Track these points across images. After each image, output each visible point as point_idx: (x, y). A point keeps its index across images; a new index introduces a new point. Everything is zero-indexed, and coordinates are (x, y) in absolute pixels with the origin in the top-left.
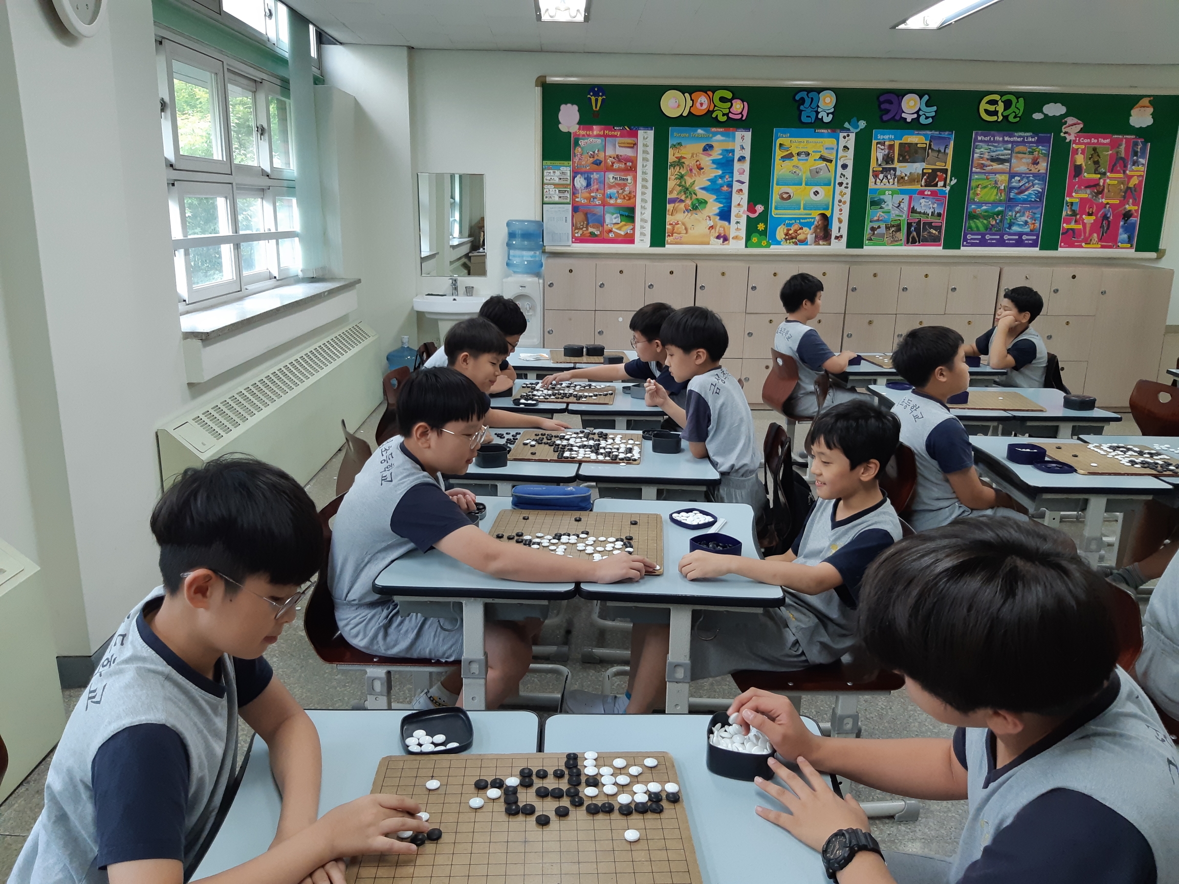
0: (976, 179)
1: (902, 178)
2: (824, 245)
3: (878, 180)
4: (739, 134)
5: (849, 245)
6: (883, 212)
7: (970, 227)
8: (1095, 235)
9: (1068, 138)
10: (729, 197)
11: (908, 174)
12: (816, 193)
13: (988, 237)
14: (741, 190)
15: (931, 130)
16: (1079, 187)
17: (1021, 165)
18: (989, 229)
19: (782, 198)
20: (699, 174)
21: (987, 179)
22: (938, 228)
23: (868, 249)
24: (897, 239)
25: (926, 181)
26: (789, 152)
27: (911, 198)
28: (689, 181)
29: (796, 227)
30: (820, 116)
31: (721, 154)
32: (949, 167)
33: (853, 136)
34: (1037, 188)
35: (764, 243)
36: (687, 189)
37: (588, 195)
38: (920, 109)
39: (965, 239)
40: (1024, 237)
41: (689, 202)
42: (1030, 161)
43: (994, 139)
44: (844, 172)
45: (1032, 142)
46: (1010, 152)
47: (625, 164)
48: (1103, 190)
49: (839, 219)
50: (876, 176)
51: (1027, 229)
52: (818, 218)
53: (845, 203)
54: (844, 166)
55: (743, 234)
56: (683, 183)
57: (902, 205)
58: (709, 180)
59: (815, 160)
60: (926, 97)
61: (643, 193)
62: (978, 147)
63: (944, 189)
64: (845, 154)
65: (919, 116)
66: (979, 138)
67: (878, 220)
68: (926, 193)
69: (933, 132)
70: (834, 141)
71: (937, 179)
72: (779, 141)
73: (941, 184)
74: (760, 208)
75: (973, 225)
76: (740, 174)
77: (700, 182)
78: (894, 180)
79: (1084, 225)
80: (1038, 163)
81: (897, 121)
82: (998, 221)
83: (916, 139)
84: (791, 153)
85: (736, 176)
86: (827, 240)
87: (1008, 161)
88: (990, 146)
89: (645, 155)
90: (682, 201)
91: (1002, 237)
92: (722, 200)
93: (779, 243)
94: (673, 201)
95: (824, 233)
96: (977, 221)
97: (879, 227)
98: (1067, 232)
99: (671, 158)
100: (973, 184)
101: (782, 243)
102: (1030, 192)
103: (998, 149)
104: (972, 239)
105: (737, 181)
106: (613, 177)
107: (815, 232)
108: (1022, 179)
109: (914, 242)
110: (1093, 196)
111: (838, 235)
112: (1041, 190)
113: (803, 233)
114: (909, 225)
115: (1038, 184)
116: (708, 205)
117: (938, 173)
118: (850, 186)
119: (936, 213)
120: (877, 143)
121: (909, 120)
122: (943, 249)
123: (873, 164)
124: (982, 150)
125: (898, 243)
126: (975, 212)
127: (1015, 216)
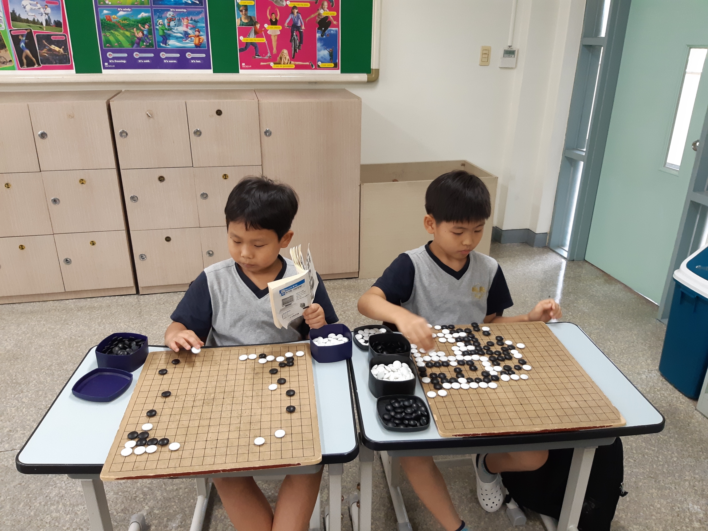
7: (108, 42)
8: (285, 51)
13: (136, 55)
22: (62, 43)
24: (4, 60)
39: (106, 59)
40: (188, 55)
51: (190, 44)
75: (111, 38)
91: (157, 55)
96: (116, 33)
98: (246, 47)
104: (114, 58)
109: (30, 64)
114: (16, 40)
119: (52, 22)
122: (77, 73)
125: (8, 65)
126: (110, 20)
127: (169, 26)
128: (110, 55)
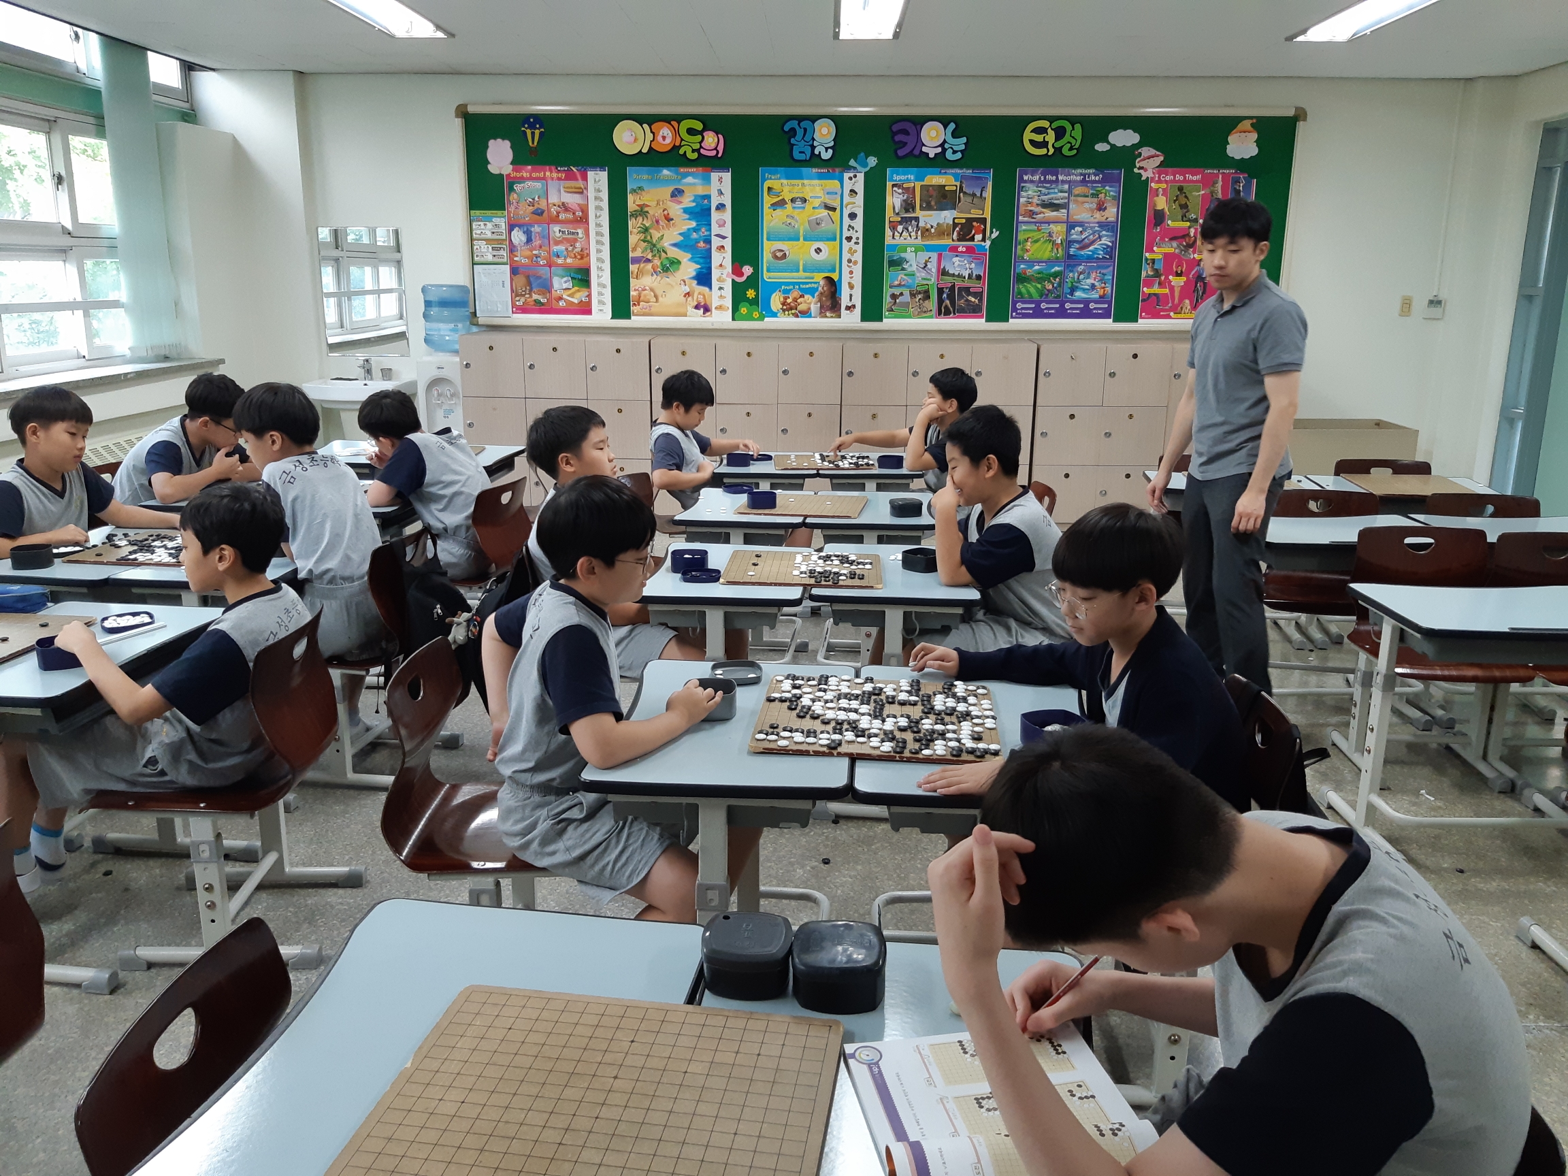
0: (1024, 230)
1: (927, 230)
2: (832, 317)
3: (896, 233)
4: (715, 176)
5: (865, 317)
6: (905, 275)
7: (1020, 293)
8: (1187, 301)
9: (1145, 176)
10: (708, 256)
11: (935, 225)
12: (818, 251)
13: (1043, 305)
14: (723, 247)
15: (961, 168)
16: (1162, 239)
17: (1083, 211)
18: (1044, 294)
19: (776, 257)
20: (668, 227)
21: (1040, 230)
22: (979, 295)
23: (889, 323)
24: (925, 309)
25: (959, 234)
26: (781, 198)
27: (940, 256)
28: (656, 235)
29: (796, 294)
30: (816, 152)
31: (693, 201)
32: (988, 215)
33: (861, 177)
34: (1106, 241)
35: (756, 315)
36: (654, 246)
37: (528, 253)
38: (945, 141)
39: (1015, 309)
40: (1092, 306)
41: (657, 262)
42: (1095, 206)
43: (1045, 178)
44: (853, 223)
45: (1095, 182)
46: (1066, 195)
47: (574, 214)
48: (1195, 241)
49: (849, 283)
50: (893, 228)
51: (1095, 295)
52: (822, 283)
53: (855, 263)
54: (853, 216)
55: (728, 302)
56: (649, 238)
57: (929, 266)
58: (680, 234)
59: (814, 208)
60: (952, 126)
61: (599, 251)
62: (1024, 189)
63: (983, 244)
64: (852, 200)
65: (944, 150)
66: (1026, 178)
67: (899, 285)
68: (960, 249)
69: (964, 170)
70: (837, 182)
71: (973, 232)
72: (767, 184)
73: (978, 237)
74: (748, 270)
75: (1023, 290)
76: (720, 226)
77: (669, 237)
78: (917, 233)
79: (1172, 289)
80: (1105, 208)
81: (916, 156)
82: (1055, 285)
83: (945, 179)
84: (783, 199)
85: (715, 229)
86: (833, 312)
87: (1065, 206)
88: (1040, 187)
89: (597, 203)
90: (648, 261)
91: (1062, 306)
92: (698, 259)
93: (774, 315)
94: (637, 260)
95: (831, 301)
96: (1029, 285)
97: (901, 294)
98: (1148, 298)
99: (632, 205)
100: (1021, 237)
101: (778, 315)
102: (1096, 246)
103: (1052, 191)
104: (1022, 309)
105: (716, 235)
106: (560, 231)
107: (820, 300)
108: (1084, 230)
109: (947, 313)
110: (1182, 250)
111: (850, 305)
112: (1110, 244)
113: (805, 302)
114: (940, 291)
115: (1106, 236)
116: (682, 267)
117: (975, 224)
118: (861, 241)
119: (974, 275)
120: (893, 186)
121: (932, 155)
122: (986, 321)
123: (889, 213)
124: (1030, 192)
125: (928, 314)
126: (1025, 274)
127: (1078, 278)
128: (1019, 306)
